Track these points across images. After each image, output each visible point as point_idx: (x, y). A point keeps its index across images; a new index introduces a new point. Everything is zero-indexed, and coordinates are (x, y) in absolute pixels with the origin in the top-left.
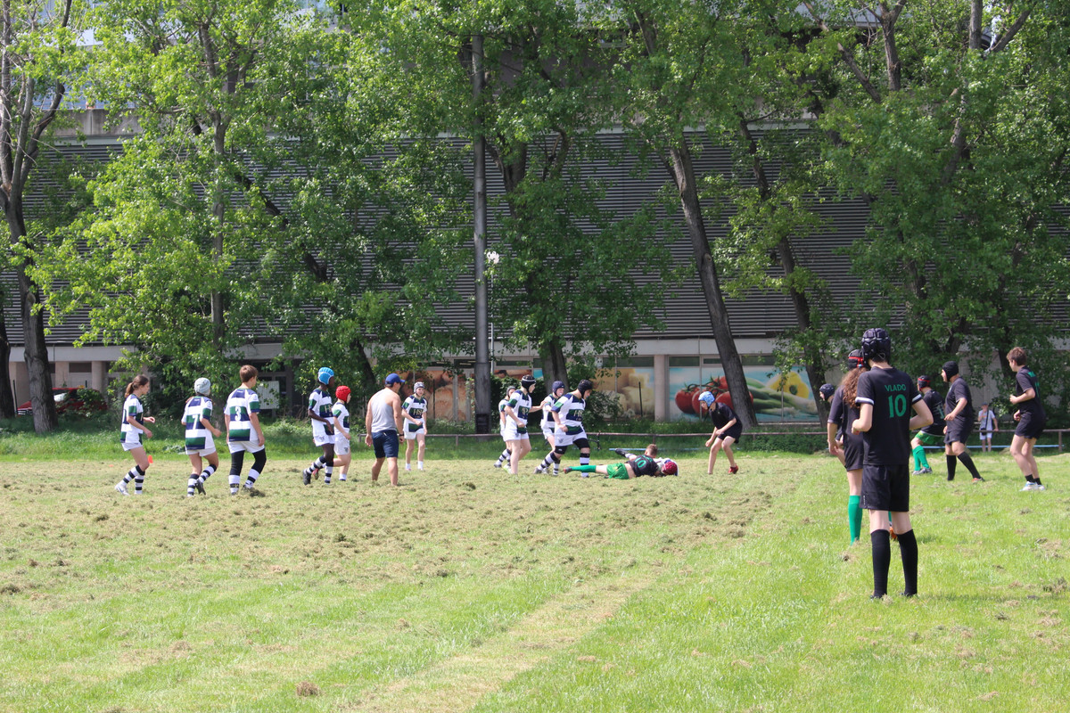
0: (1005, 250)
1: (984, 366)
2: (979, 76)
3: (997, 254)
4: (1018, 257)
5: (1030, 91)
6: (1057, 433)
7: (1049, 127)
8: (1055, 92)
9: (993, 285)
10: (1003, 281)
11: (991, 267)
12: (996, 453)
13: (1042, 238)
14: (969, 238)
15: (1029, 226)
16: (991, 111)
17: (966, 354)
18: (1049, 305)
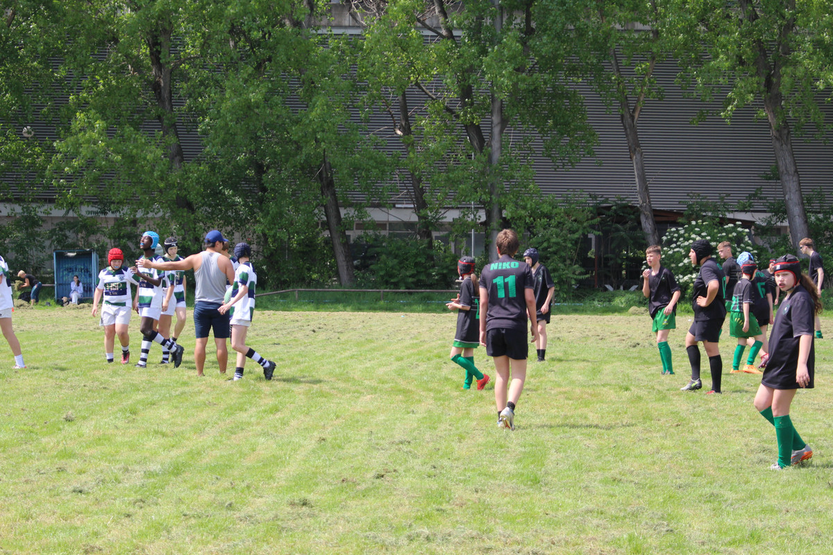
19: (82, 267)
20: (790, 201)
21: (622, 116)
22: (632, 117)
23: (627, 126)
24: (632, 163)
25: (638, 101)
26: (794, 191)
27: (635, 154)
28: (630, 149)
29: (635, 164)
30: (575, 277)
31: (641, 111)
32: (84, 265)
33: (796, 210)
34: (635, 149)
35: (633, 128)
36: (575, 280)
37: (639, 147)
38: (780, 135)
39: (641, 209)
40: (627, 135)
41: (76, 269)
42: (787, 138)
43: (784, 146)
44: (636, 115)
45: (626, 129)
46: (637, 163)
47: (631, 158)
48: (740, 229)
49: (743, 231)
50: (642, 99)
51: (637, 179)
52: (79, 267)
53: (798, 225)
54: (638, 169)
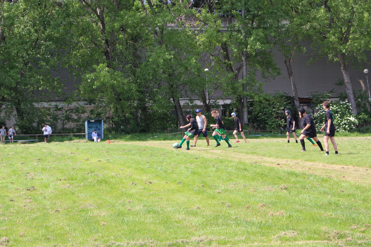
0: (18, 73)
1: (11, 113)
2: (8, 12)
3: (15, 74)
4: (22, 75)
5: (26, 18)
6: (36, 136)
7: (32, 30)
8: (34, 18)
9: (14, 85)
10: (17, 83)
11: (13, 78)
12: (15, 143)
13: (31, 68)
14: (5, 68)
15: (26, 64)
16: (12, 24)
17: (4, 109)
18: (33, 92)
19: (95, 126)
20: (349, 93)
21: (285, 62)
22: (290, 62)
23: (288, 65)
24: (290, 80)
25: (291, 55)
26: (351, 89)
27: (291, 76)
28: (289, 74)
29: (291, 80)
30: (283, 124)
31: (292, 59)
32: (96, 125)
33: (352, 96)
34: (291, 74)
35: (290, 66)
36: (283, 125)
37: (293, 73)
38: (345, 68)
39: (295, 97)
40: (288, 69)
41: (93, 127)
42: (348, 69)
43: (347, 72)
44: (291, 61)
45: (287, 66)
46: (292, 80)
47: (289, 78)
48: (348, 104)
49: (349, 105)
50: (293, 54)
51: (292, 86)
52: (94, 126)
53: (352, 102)
54: (292, 82)
